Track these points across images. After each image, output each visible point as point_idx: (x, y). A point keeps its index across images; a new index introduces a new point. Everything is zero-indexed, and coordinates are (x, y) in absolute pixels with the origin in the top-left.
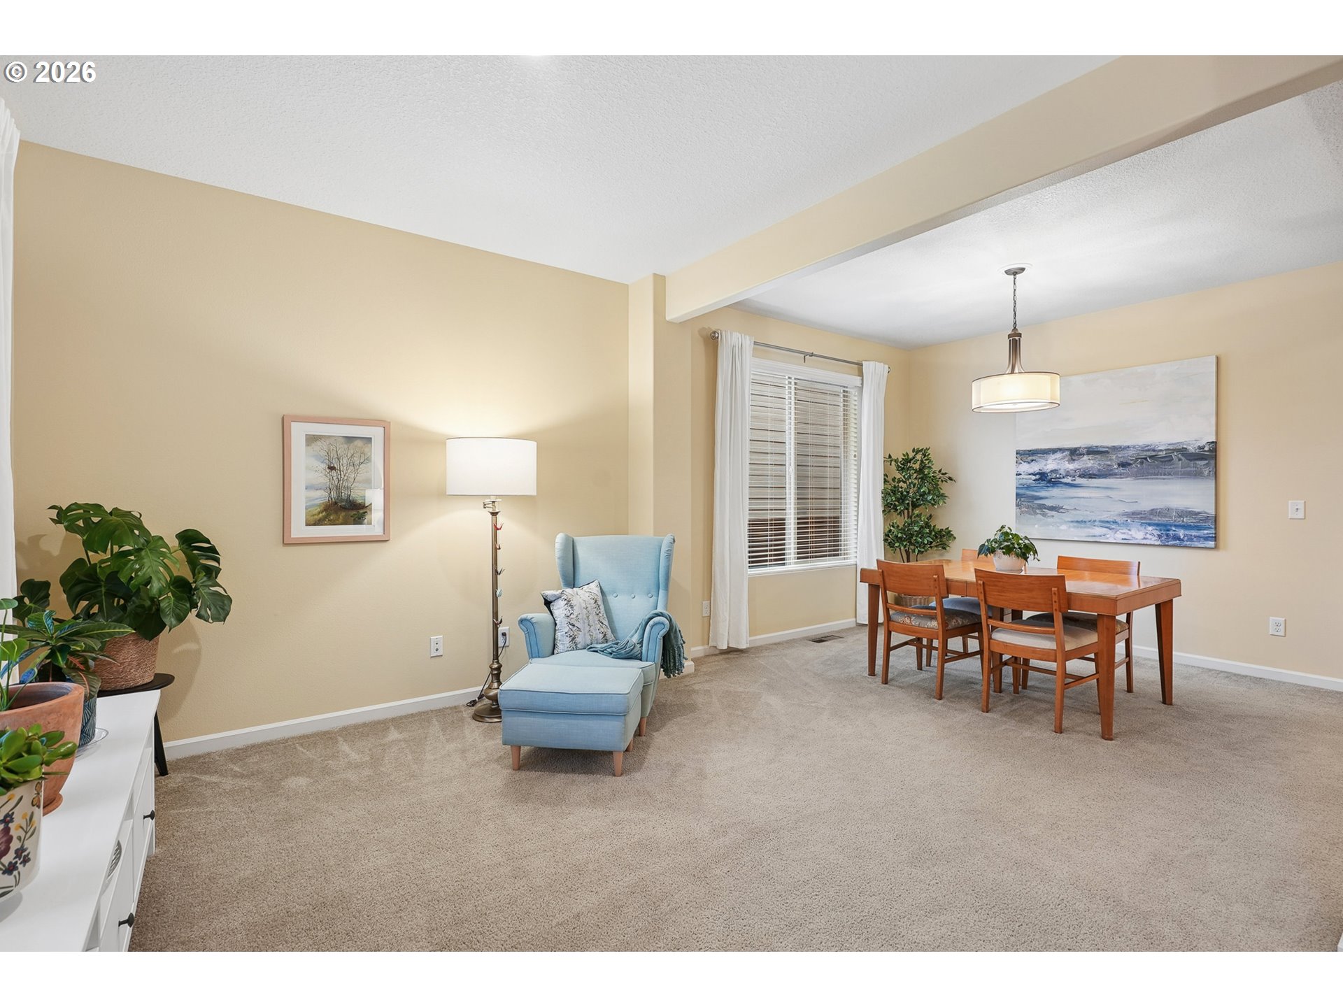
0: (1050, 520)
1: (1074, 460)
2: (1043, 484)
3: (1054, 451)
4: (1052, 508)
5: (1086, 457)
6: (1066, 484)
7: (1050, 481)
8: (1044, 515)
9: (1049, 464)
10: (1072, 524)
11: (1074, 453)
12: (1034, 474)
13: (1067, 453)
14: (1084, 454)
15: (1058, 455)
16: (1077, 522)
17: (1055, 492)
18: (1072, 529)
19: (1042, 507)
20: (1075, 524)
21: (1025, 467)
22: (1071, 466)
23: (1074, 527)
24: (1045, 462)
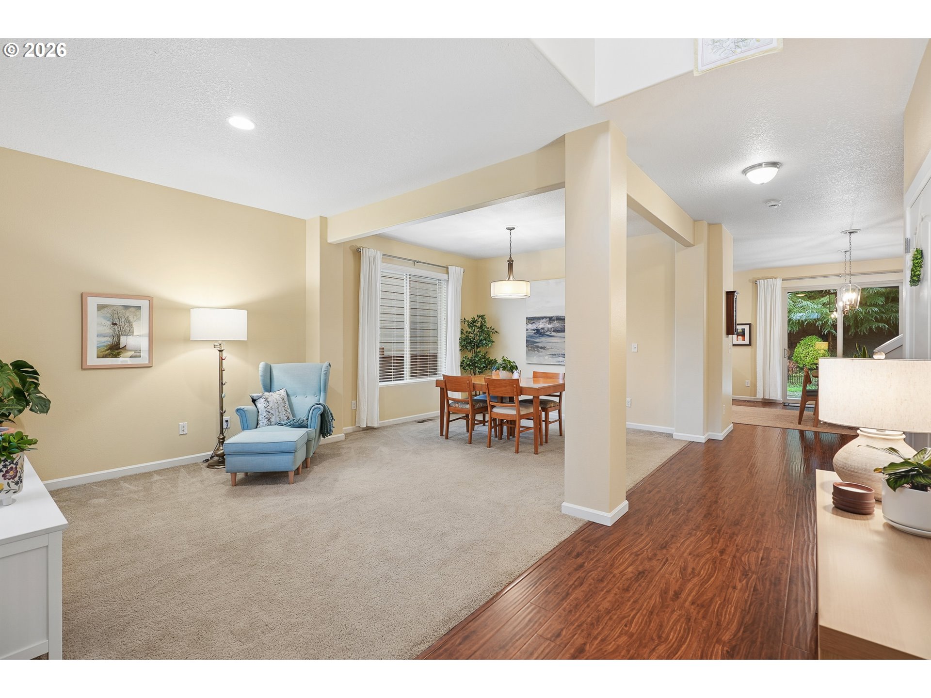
0: (541, 354)
1: (551, 323)
2: (538, 335)
3: (542, 318)
4: (542, 348)
5: (556, 322)
6: (548, 335)
7: (541, 334)
8: (538, 351)
9: (541, 325)
10: (550, 356)
11: (551, 319)
12: (534, 330)
13: (548, 319)
14: (554, 320)
15: (544, 320)
16: (552, 355)
17: (543, 339)
18: (550, 358)
19: (537, 347)
20: (552, 356)
21: (530, 326)
22: (550, 326)
23: (551, 357)
24: (538, 324)
